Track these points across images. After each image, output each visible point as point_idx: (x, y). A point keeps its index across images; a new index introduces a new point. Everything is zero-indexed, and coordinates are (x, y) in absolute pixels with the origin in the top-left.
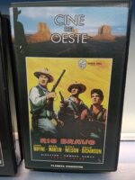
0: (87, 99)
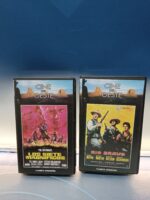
0: (121, 128)
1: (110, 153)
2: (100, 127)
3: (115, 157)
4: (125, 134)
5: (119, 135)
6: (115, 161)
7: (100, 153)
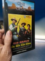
1: (23, 42)
2: (17, 28)
3: (25, 43)
4: (29, 31)
5: (26, 31)
6: (25, 45)
7: (18, 43)
